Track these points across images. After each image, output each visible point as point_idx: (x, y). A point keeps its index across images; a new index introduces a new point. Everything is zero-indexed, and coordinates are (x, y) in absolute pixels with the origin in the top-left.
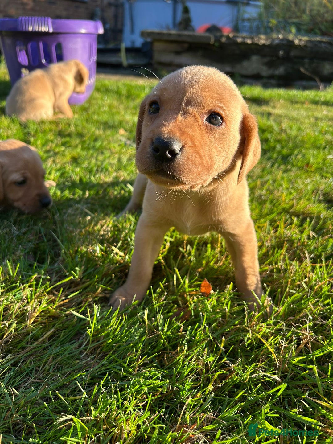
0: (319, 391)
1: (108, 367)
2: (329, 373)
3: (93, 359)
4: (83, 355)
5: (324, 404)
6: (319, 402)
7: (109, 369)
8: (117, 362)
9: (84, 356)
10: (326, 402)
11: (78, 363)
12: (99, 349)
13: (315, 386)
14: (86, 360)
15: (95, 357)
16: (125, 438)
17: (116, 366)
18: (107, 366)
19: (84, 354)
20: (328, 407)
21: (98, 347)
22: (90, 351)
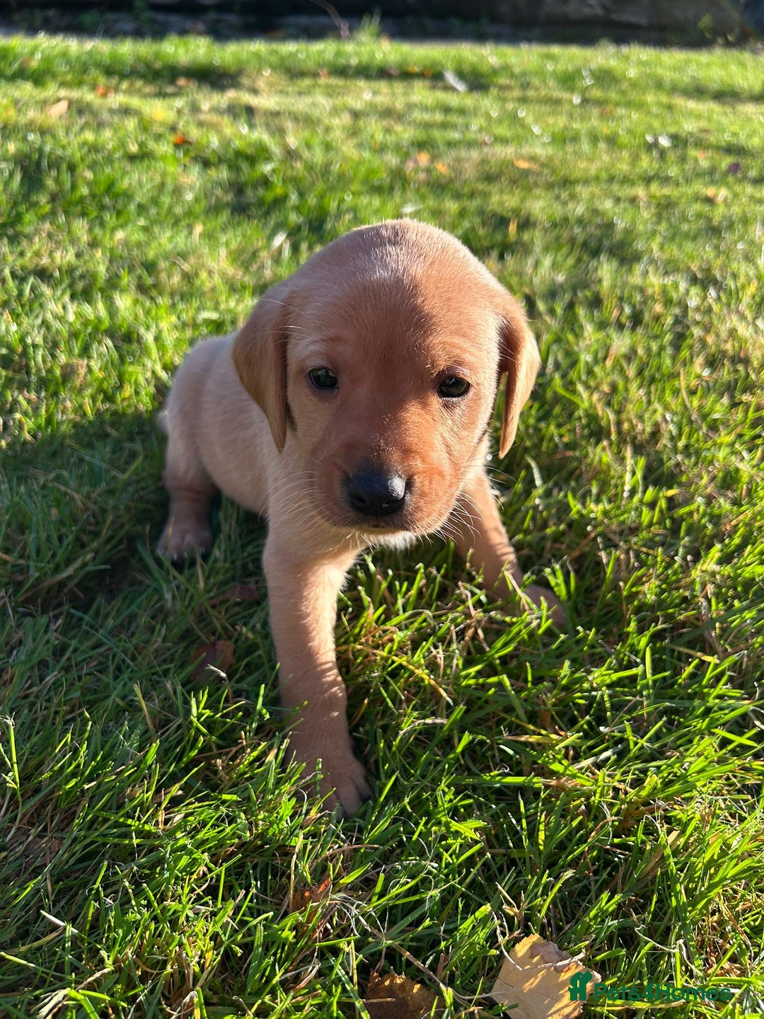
0: (517, 717)
1: (88, 841)
2: (530, 678)
3: (40, 836)
4: (9, 836)
5: (533, 739)
6: (523, 738)
7: (92, 843)
8: (106, 820)
9: (13, 838)
10: (534, 733)
11: (5, 857)
12: (50, 808)
13: (509, 709)
14: (23, 842)
15: (45, 829)
16: (195, 975)
17: (107, 832)
18: (85, 837)
19: (13, 831)
20: (542, 741)
21: (43, 805)
22: (25, 821)
